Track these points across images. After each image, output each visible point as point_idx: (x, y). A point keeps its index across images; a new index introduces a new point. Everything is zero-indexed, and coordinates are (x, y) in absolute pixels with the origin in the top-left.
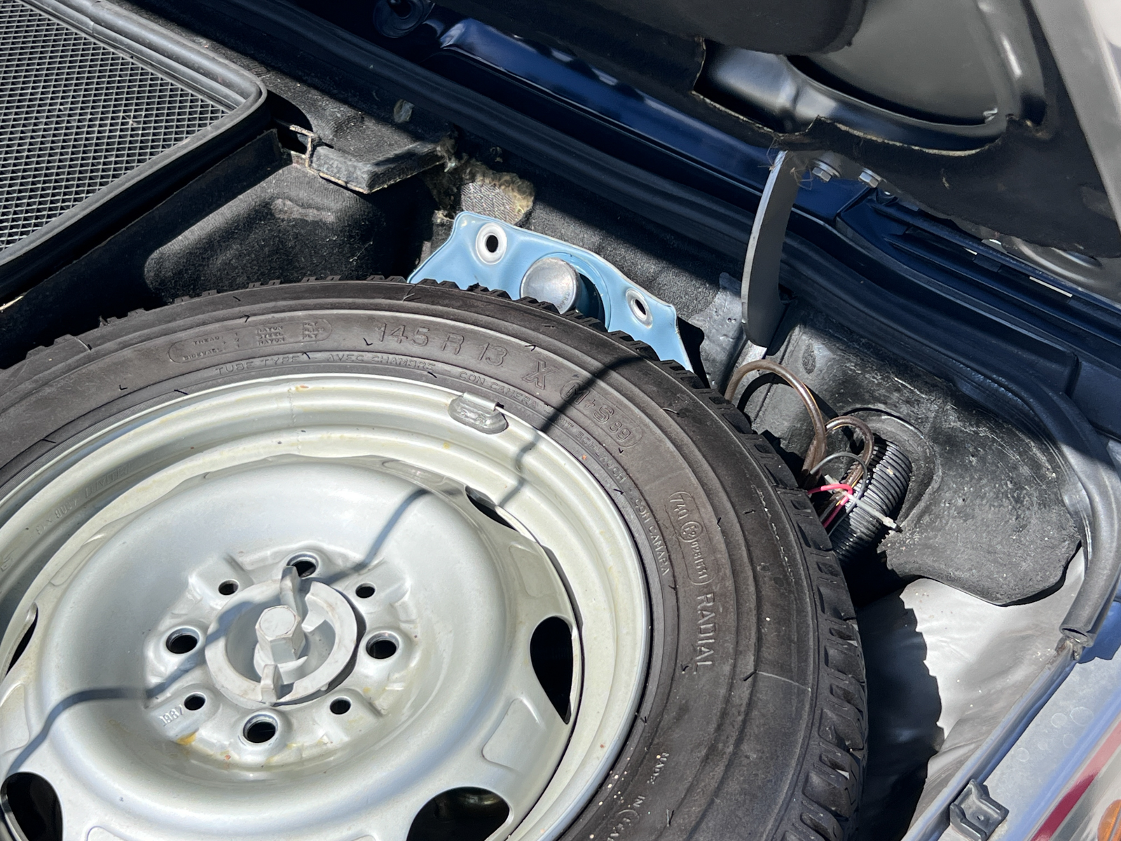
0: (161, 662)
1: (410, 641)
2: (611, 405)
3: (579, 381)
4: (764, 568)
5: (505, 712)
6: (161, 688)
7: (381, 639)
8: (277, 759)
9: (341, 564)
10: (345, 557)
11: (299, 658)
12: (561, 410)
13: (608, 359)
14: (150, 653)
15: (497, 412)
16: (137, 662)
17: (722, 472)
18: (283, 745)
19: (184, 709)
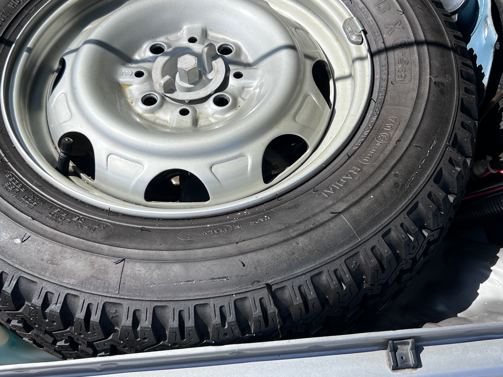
0: (144, 52)
1: (235, 105)
2: (409, 60)
3: (407, 40)
4: (396, 175)
5: (236, 158)
6: (137, 62)
7: (225, 98)
8: (147, 115)
9: (243, 59)
10: (246, 56)
11: (191, 84)
12: (387, 49)
13: (431, 38)
14: (144, 47)
15: (360, 34)
16: (137, 46)
17: (426, 120)
18: (152, 112)
19: (134, 74)
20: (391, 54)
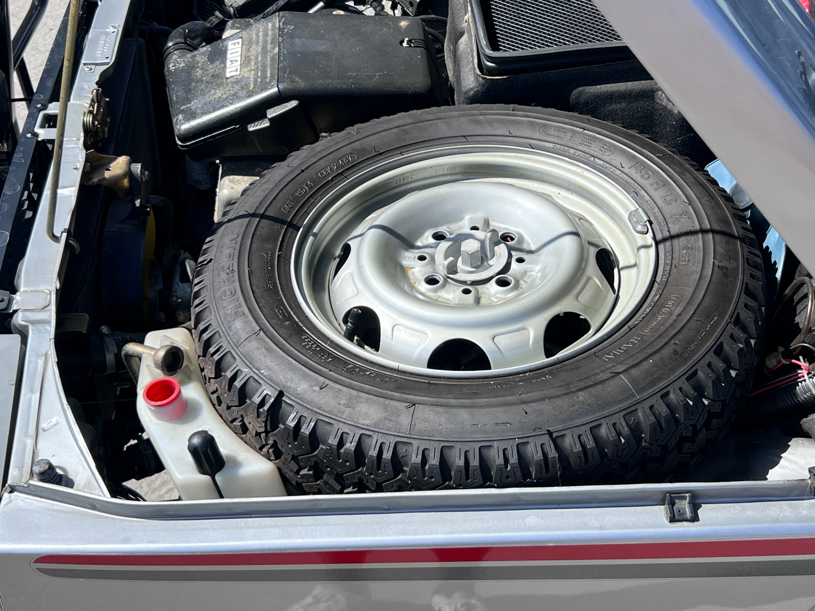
0: (427, 238)
1: (517, 286)
2: (694, 246)
3: (692, 229)
4: (675, 344)
5: (518, 330)
6: (419, 248)
7: (507, 280)
8: (429, 294)
9: (525, 246)
10: (529, 244)
11: (473, 268)
12: (672, 237)
13: (716, 227)
14: (427, 234)
15: (645, 224)
16: (419, 233)
17: (708, 298)
18: (435, 291)
19: (416, 258)
20: (676, 242)
